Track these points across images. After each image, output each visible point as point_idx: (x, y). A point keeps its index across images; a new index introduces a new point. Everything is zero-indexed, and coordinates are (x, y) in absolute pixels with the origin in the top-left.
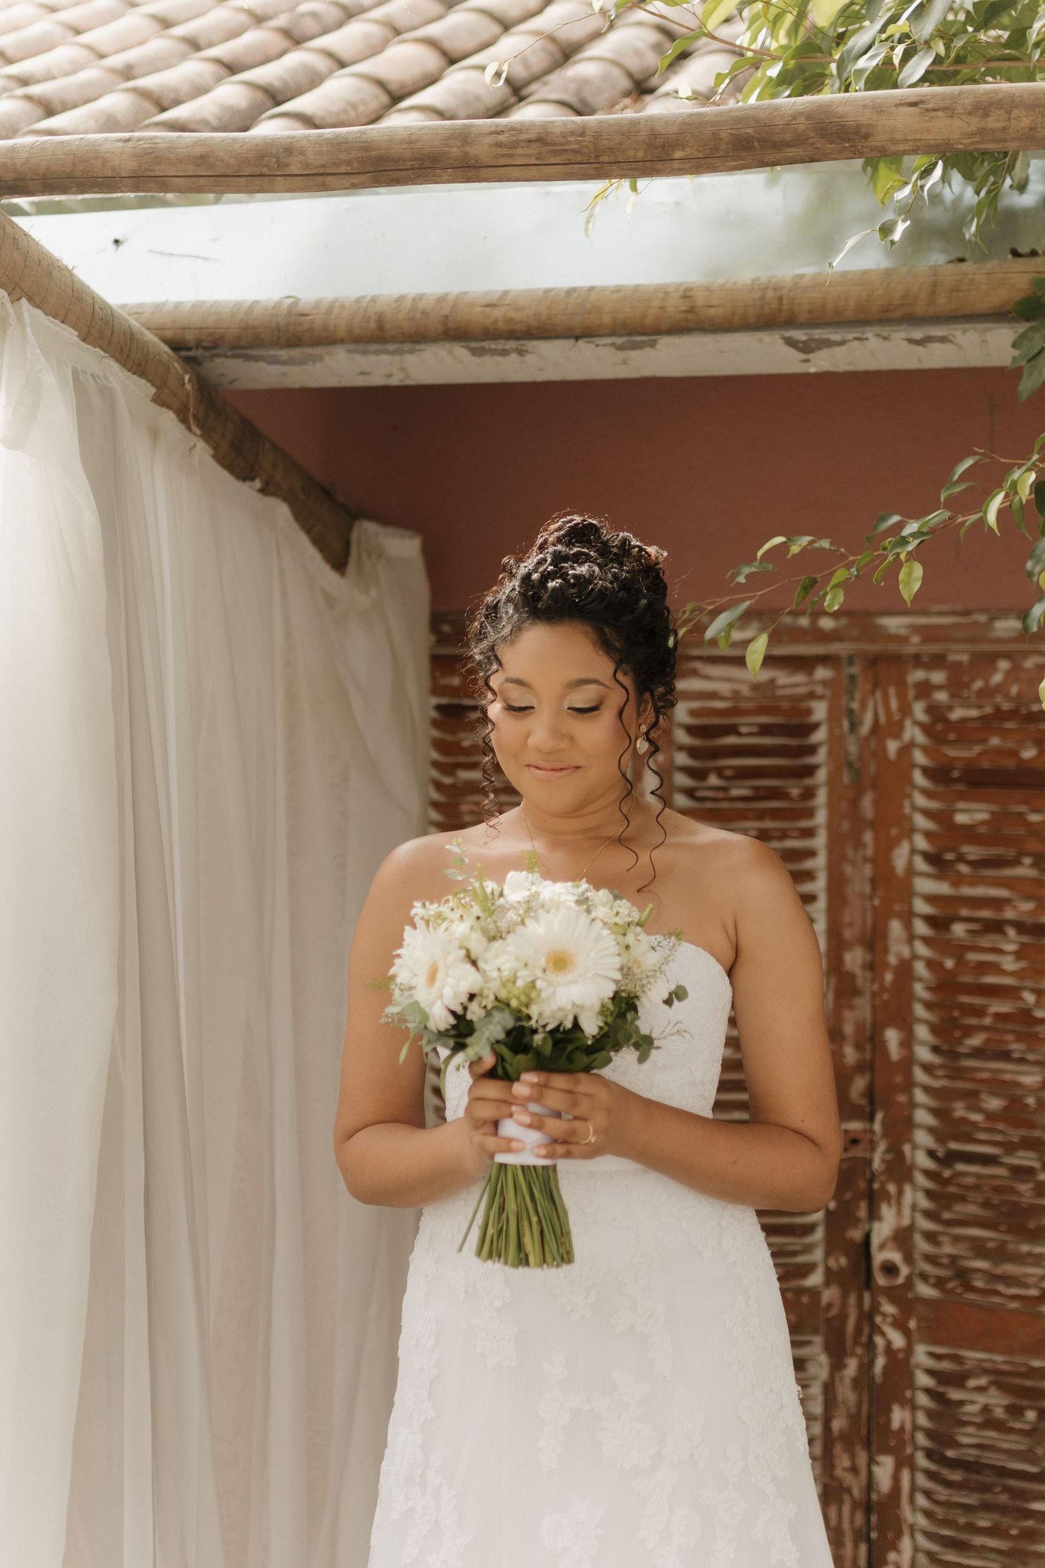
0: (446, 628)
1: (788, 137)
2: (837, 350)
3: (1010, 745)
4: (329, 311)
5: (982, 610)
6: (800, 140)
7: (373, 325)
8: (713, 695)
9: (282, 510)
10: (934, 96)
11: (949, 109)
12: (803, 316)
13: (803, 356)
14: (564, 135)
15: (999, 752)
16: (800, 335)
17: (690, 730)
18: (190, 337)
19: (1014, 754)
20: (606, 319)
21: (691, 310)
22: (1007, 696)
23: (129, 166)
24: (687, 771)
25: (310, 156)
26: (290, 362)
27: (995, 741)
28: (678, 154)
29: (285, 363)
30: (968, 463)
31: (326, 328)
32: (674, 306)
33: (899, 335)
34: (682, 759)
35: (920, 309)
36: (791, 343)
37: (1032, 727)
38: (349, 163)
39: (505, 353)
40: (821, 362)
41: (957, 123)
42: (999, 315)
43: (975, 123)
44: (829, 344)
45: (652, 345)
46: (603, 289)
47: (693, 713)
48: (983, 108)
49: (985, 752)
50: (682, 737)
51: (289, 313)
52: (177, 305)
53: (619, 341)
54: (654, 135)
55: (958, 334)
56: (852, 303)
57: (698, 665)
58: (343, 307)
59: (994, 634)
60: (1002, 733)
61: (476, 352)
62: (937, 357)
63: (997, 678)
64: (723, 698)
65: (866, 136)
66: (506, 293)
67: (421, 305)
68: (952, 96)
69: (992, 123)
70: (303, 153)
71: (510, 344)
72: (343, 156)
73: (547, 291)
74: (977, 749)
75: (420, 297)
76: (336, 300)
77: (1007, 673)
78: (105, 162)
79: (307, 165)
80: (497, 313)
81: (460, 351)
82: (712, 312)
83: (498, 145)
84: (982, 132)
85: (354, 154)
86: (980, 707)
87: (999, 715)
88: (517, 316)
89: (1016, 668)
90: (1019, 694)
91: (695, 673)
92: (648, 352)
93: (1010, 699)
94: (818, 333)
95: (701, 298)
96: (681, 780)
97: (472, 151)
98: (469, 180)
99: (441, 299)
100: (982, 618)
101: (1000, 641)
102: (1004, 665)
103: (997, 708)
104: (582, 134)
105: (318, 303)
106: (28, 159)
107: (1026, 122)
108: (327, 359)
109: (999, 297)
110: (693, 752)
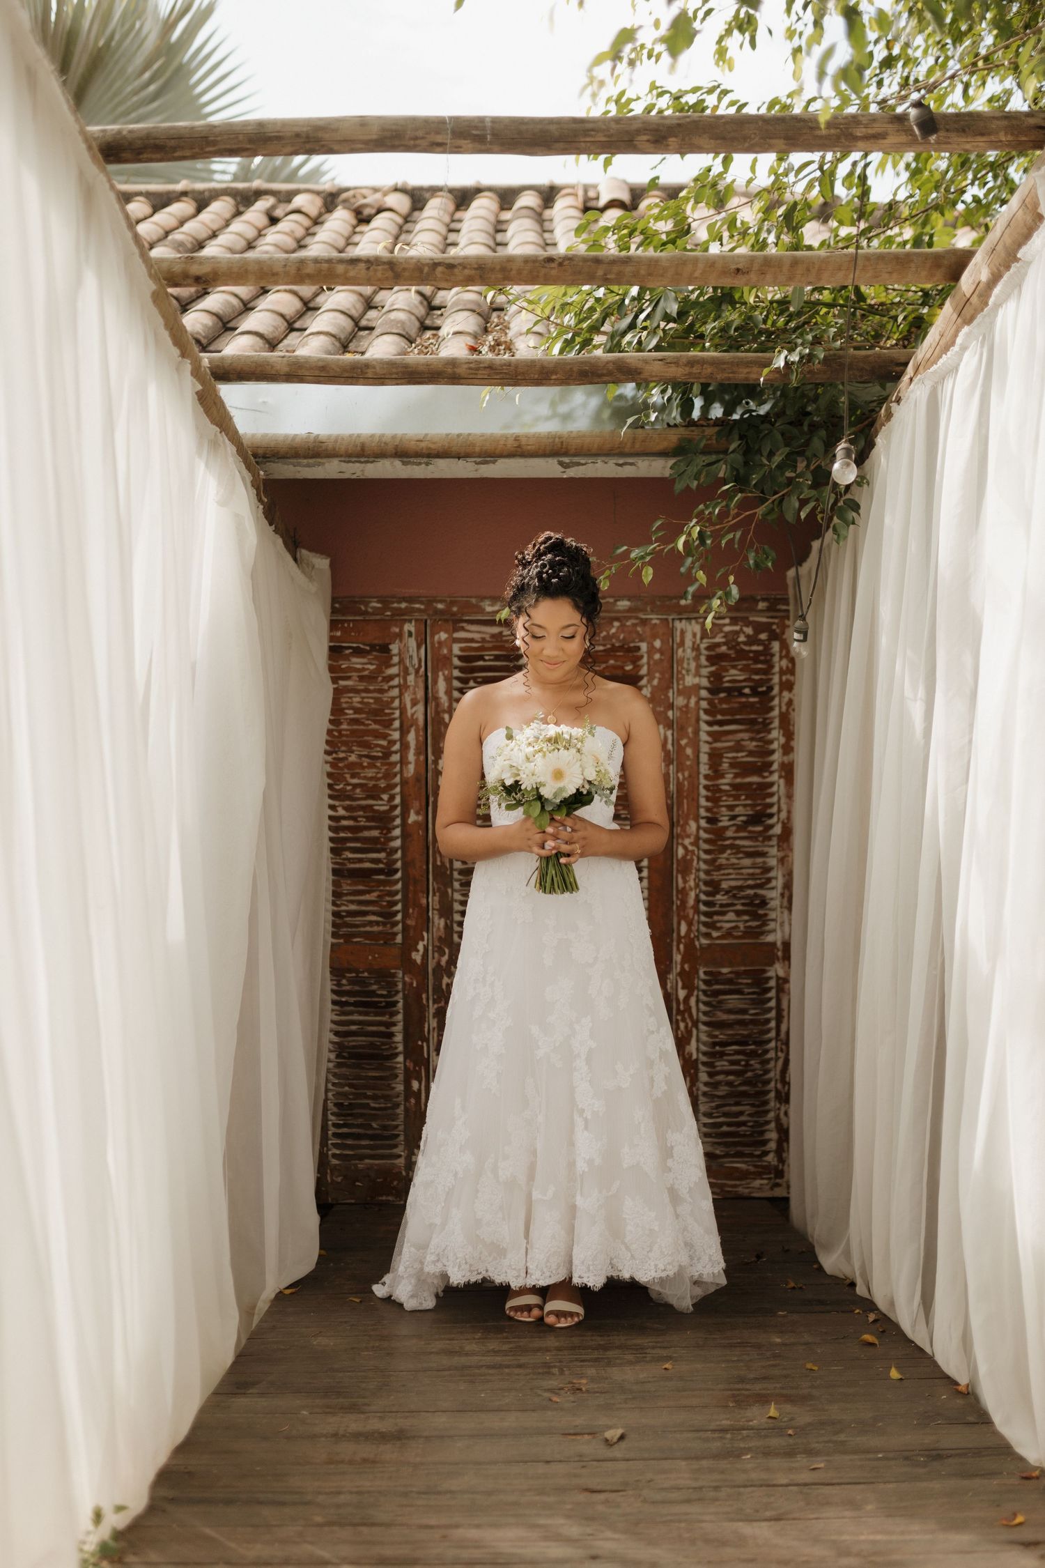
0: (337, 605)
1: (605, 372)
2: (581, 467)
3: (619, 663)
4: (336, 441)
5: (613, 597)
6: (610, 373)
7: (359, 448)
8: (472, 640)
9: (280, 541)
10: (669, 357)
11: (676, 363)
12: (572, 451)
13: (563, 470)
14: (502, 366)
15: (614, 667)
16: (566, 460)
17: (460, 658)
18: (260, 452)
19: (622, 668)
20: (477, 449)
21: (519, 446)
22: (618, 639)
23: (285, 369)
24: (458, 678)
25: (378, 369)
26: (308, 466)
27: (612, 662)
28: (554, 377)
29: (305, 466)
30: (659, 523)
31: (334, 449)
32: (511, 444)
33: (612, 462)
34: (456, 673)
35: (627, 450)
36: (561, 463)
37: (631, 654)
38: (397, 374)
39: (420, 464)
40: (572, 473)
41: (680, 370)
42: (663, 454)
43: (687, 370)
44: (579, 464)
45: (494, 462)
46: (475, 435)
47: (462, 649)
48: (692, 363)
49: (607, 667)
50: (456, 662)
51: (315, 442)
52: (253, 435)
53: (478, 460)
54: (543, 367)
55: (640, 462)
56: (596, 446)
57: (464, 625)
58: (343, 439)
59: (617, 608)
60: (616, 658)
61: (404, 463)
62: (628, 472)
63: (613, 630)
64: (477, 642)
65: (640, 373)
66: (426, 435)
67: (384, 440)
68: (677, 357)
69: (695, 370)
70: (374, 368)
71: (425, 460)
72: (394, 370)
73: (447, 435)
74: (604, 666)
75: (383, 435)
76: (338, 436)
77: (618, 628)
78: (272, 367)
79: (375, 373)
80: (423, 445)
81: (397, 463)
82: (529, 447)
83: (470, 368)
84: (690, 374)
85: (400, 370)
86: (604, 645)
87: (614, 649)
88: (433, 446)
89: (623, 625)
90: (624, 638)
91: (463, 629)
92: (491, 466)
93: (620, 641)
94: (576, 459)
95: (524, 442)
96: (456, 684)
97: (458, 371)
98: (454, 384)
99: (394, 437)
100: (611, 600)
101: (619, 611)
102: (616, 624)
103: (613, 645)
104: (510, 365)
105: (330, 436)
106: (231, 364)
107: (709, 370)
108: (327, 465)
109: (663, 445)
110: (461, 669)
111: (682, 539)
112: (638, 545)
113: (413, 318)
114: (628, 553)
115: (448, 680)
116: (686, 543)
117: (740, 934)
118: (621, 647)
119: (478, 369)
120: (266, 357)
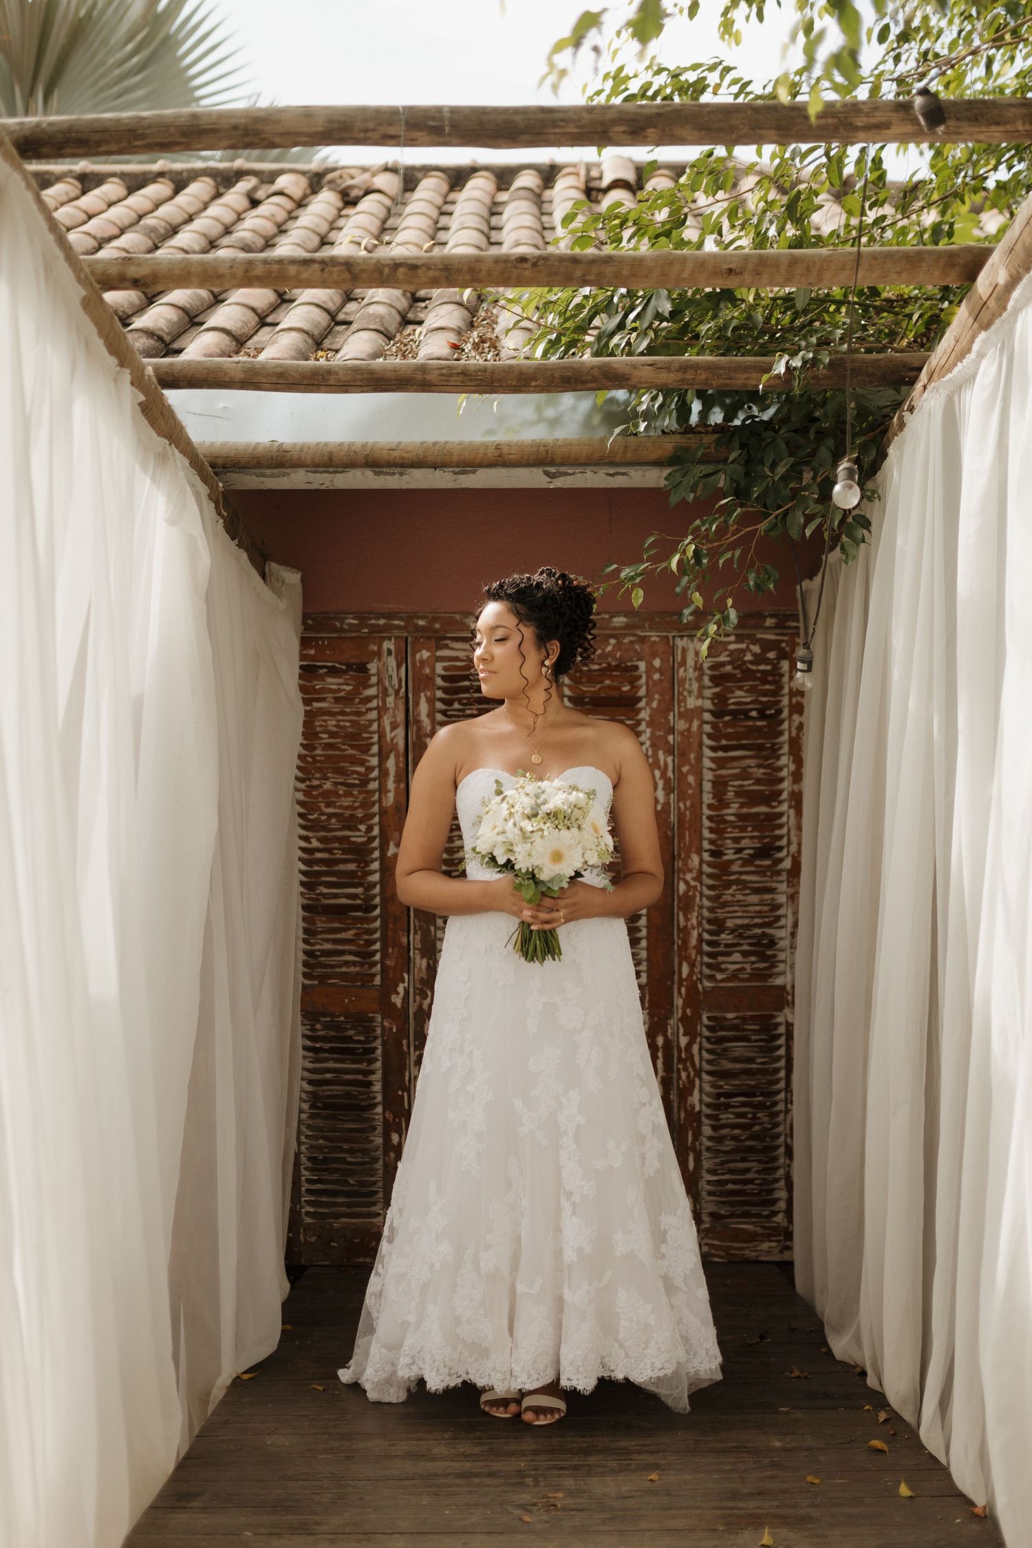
0: (310, 622)
1: (589, 378)
2: (569, 477)
3: (615, 684)
4: (301, 450)
5: (606, 613)
6: (595, 380)
7: (326, 458)
8: (457, 659)
9: (244, 556)
10: (660, 361)
11: (667, 368)
12: (558, 461)
13: (550, 480)
14: (476, 371)
15: (610, 688)
16: (552, 470)
17: (444, 678)
18: (220, 461)
19: (619, 688)
20: (455, 459)
21: (500, 455)
22: (614, 657)
23: (240, 376)
24: (441, 700)
25: (341, 376)
26: (272, 476)
27: (608, 682)
28: (534, 384)
29: (268, 476)
30: (652, 539)
31: (300, 458)
32: (491, 453)
33: (602, 472)
34: (439, 694)
35: (618, 459)
36: (547, 473)
37: (628, 674)
38: (362, 380)
39: (393, 474)
40: (559, 483)
41: (672, 376)
42: (658, 463)
43: (680, 376)
44: (566, 474)
45: (474, 472)
46: (452, 443)
47: (445, 669)
48: (685, 368)
49: (603, 687)
50: (439, 682)
51: (279, 451)
52: (212, 444)
53: (457, 470)
54: (521, 373)
55: (632, 471)
56: (584, 455)
57: (448, 642)
58: (309, 448)
59: (612, 625)
60: (612, 678)
61: (376, 473)
62: (619, 482)
63: (609, 648)
64: (462, 661)
65: (628, 379)
66: (400, 443)
67: (353, 448)
68: (665, 362)
69: (688, 376)
70: (337, 374)
71: (399, 470)
72: (359, 377)
73: (422, 443)
74: (599, 686)
75: (352, 444)
76: (304, 444)
77: (614, 646)
78: (226, 374)
79: (339, 380)
80: (395, 454)
81: (369, 473)
82: (511, 457)
83: (442, 375)
84: (683, 380)
85: (365, 376)
86: (600, 664)
87: (610, 668)
88: (407, 456)
89: (619, 643)
90: (621, 656)
91: (447, 647)
92: (471, 476)
93: (617, 660)
94: (563, 469)
95: (505, 450)
96: (439, 705)
97: (428, 377)
98: (424, 391)
99: (364, 446)
100: (607, 616)
101: (615, 628)
102: (612, 641)
103: (609, 664)
104: (485, 371)
105: (295, 445)
106: (181, 370)
107: (704, 376)
108: (292, 475)
109: (657, 454)
110: (445, 690)
111: (677, 558)
112: (629, 564)
113: (394, 311)
114: (618, 571)
115: (431, 701)
116: (680, 562)
117: (746, 976)
118: (617, 667)
119: (450, 375)
120: (219, 363)
